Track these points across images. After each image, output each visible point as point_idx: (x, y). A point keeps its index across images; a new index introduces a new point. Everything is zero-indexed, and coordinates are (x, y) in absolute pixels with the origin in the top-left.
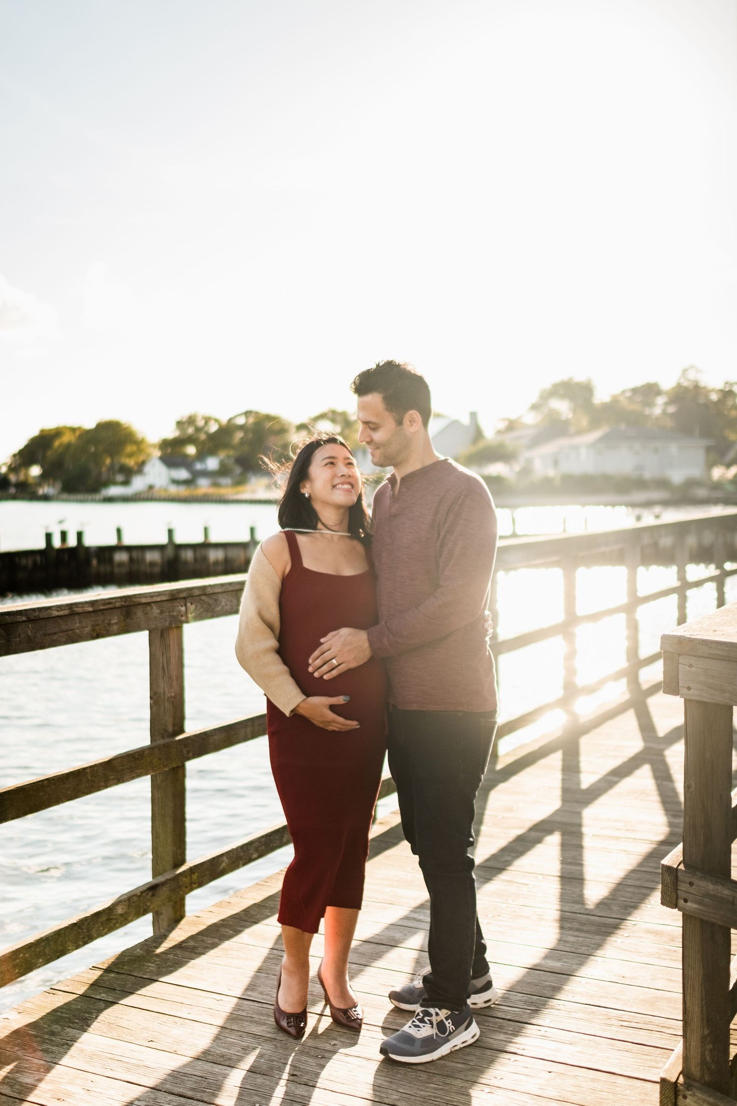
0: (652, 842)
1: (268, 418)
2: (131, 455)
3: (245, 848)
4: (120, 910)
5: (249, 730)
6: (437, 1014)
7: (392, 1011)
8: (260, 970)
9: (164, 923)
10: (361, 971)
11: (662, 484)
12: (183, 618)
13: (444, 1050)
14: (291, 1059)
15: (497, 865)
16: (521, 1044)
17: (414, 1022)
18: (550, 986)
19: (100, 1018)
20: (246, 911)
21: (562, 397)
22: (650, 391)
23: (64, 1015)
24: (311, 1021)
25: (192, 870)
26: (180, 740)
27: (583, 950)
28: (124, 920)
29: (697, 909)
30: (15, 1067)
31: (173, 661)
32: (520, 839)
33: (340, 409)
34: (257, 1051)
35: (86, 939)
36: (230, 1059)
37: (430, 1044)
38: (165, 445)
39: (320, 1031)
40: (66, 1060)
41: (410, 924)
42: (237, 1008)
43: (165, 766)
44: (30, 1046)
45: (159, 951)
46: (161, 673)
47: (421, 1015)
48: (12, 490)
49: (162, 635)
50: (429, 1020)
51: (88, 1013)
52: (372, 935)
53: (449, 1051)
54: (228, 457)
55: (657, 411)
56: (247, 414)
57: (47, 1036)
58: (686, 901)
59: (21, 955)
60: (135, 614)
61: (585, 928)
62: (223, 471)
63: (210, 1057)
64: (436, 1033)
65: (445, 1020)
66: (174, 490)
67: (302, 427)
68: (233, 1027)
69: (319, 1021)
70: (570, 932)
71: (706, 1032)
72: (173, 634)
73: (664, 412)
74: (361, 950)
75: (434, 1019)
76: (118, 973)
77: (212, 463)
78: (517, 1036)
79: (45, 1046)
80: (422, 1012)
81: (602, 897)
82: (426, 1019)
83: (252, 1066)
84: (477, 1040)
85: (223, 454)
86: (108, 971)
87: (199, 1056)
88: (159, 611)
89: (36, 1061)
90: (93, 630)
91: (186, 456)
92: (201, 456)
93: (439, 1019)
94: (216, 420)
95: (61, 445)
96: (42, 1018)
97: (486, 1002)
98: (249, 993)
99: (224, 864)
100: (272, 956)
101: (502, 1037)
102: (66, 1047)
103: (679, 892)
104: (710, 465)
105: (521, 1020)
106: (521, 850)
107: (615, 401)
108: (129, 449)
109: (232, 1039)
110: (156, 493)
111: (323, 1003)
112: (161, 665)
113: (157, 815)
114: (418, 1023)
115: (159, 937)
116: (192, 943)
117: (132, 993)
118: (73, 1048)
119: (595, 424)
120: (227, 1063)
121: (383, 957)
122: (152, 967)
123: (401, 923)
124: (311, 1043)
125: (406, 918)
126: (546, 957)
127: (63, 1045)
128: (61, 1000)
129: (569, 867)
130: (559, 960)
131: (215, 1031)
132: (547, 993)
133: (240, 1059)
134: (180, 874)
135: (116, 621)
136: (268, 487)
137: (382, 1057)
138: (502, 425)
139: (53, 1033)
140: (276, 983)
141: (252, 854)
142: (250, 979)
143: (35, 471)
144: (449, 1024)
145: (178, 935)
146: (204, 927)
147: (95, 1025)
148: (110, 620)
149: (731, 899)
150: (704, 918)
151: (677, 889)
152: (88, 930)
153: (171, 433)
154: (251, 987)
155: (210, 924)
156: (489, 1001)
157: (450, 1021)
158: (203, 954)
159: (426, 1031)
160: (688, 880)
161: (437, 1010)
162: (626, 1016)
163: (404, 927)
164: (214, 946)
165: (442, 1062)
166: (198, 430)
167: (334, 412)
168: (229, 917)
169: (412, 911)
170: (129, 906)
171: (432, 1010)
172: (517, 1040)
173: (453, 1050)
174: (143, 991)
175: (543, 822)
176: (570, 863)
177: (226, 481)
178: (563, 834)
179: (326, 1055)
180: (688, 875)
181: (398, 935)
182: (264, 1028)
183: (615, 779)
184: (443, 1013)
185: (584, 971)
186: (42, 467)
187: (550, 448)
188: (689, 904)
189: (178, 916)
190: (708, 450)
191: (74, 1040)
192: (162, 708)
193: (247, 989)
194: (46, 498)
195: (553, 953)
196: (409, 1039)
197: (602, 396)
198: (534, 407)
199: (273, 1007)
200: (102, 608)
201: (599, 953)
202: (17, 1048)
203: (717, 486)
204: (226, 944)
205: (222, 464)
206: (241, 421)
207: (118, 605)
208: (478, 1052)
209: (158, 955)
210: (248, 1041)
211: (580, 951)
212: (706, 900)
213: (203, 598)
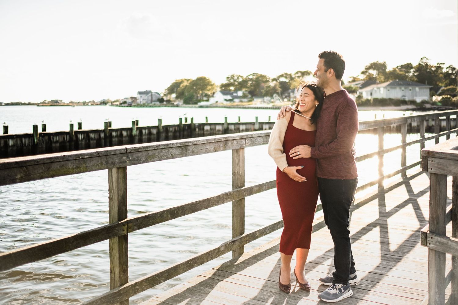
0: (413, 231)
1: (261, 76)
2: (209, 90)
3: (265, 229)
4: (222, 249)
5: (267, 186)
6: (338, 286)
7: (321, 285)
8: (273, 271)
9: (237, 255)
10: (309, 272)
11: (413, 102)
12: (245, 146)
13: (341, 298)
14: (286, 300)
15: (356, 238)
16: (368, 297)
17: (330, 288)
18: (377, 278)
19: (217, 285)
20: (266, 251)
21: (374, 69)
22: (408, 67)
23: (204, 284)
24: (292, 288)
25: (247, 236)
26: (243, 189)
27: (389, 267)
28: (224, 252)
29: (434, 247)
30: (190, 300)
31: (241, 161)
32: (364, 229)
33: (289, 73)
34: (274, 297)
35: (211, 258)
36: (264, 299)
37: (335, 296)
38: (222, 86)
39: (295, 291)
40: (207, 298)
41: (325, 257)
42: (266, 283)
43: (238, 198)
44: (194, 294)
45: (235, 264)
46: (236, 165)
47: (333, 286)
48: (165, 103)
49: (237, 151)
50: (335, 288)
51: (213, 283)
52: (312, 260)
53: (342, 299)
54: (246, 91)
55: (411, 74)
56: (253, 74)
57: (199, 290)
58: (430, 244)
59: (189, 263)
60: (228, 143)
61: (389, 260)
62: (244, 96)
63: (257, 299)
64: (338, 292)
65: (341, 288)
66: (226, 103)
67: (274, 80)
68: (264, 289)
69: (295, 288)
70: (384, 261)
71: (437, 291)
72: (241, 151)
73: (413, 75)
74: (308, 265)
75: (338, 287)
76: (222, 271)
77: (240, 93)
78: (366, 294)
79: (199, 294)
80: (333, 285)
81: (395, 249)
82: (334, 287)
83: (272, 302)
84: (352, 296)
85: (244, 90)
86: (218, 270)
87: (253, 298)
88: (236, 143)
89: (196, 298)
90: (214, 149)
91: (230, 90)
92: (236, 91)
93: (339, 287)
94: (242, 77)
95: (183, 86)
96: (197, 285)
97: (354, 283)
98: (269, 278)
99: (257, 234)
100: (276, 266)
101: (361, 295)
102: (206, 294)
103: (427, 241)
104: (432, 95)
105: (367, 289)
106: (364, 233)
107: (394, 70)
108: (209, 87)
109: (264, 293)
110: (219, 104)
111: (296, 282)
112: (236, 162)
113: (234, 216)
114: (331, 288)
115: (235, 259)
116: (247, 261)
117: (228, 277)
118: (209, 295)
119: (386, 79)
120: (263, 301)
121: (316, 267)
122: (234, 269)
123: (322, 256)
124: (293, 295)
125: (324, 255)
126: (375, 269)
127: (205, 293)
128: (203, 279)
129: (383, 239)
130: (380, 270)
131: (259, 290)
132: (376, 281)
133: (268, 300)
134: (242, 237)
135: (222, 146)
136: (261, 102)
137: (319, 300)
138: (351, 79)
139: (201, 290)
140: (279, 275)
141: (267, 231)
142: (269, 274)
143: (174, 96)
144: (342, 289)
145: (242, 259)
146: (251, 256)
147: (216, 288)
148: (220, 145)
149: (446, 243)
150: (436, 250)
151: (427, 240)
152: (212, 255)
153: (225, 82)
154: (270, 276)
155: (253, 255)
156: (356, 282)
157: (343, 288)
158: (252, 265)
159: (334, 291)
160: (431, 237)
161: (338, 284)
162: (405, 289)
163: (324, 257)
164: (255, 263)
165: (340, 302)
166: (235, 81)
167: (286, 74)
168: (260, 253)
169: (325, 253)
170: (225, 248)
171: (336, 284)
172: (366, 296)
173: (344, 298)
174: (231, 277)
175: (372, 223)
176: (383, 238)
177: (245, 100)
178: (380, 227)
179: (298, 299)
180: (431, 235)
181: (321, 261)
182: (275, 290)
183: (399, 209)
184: (341, 285)
185: (389, 274)
186: (176, 94)
187: (369, 89)
188: (431, 245)
189: (241, 253)
190: (431, 89)
191: (209, 292)
192: (237, 178)
193: (269, 277)
194: (177, 106)
195: (378, 267)
196: (328, 294)
197: (389, 69)
198: (363, 73)
199: (278, 283)
200: (217, 141)
201: (395, 268)
202: (189, 294)
203: (434, 103)
204: (259, 262)
205: (244, 94)
206: (251, 77)
207: (223, 140)
208: (352, 299)
209: (235, 265)
210: (270, 294)
211: (388, 267)
212: (437, 243)
213: (251, 138)
